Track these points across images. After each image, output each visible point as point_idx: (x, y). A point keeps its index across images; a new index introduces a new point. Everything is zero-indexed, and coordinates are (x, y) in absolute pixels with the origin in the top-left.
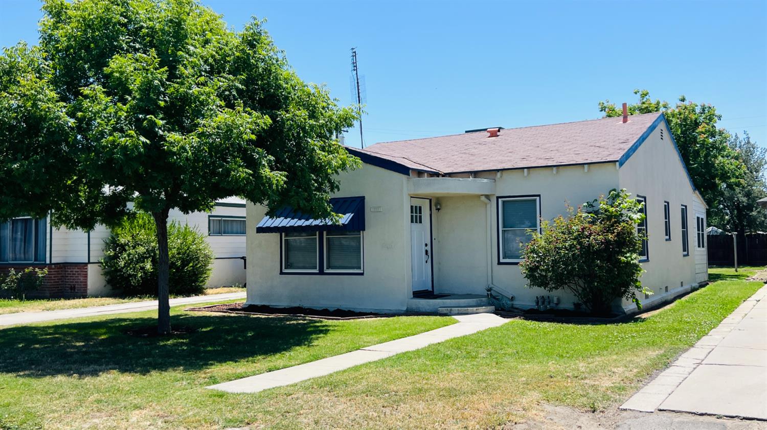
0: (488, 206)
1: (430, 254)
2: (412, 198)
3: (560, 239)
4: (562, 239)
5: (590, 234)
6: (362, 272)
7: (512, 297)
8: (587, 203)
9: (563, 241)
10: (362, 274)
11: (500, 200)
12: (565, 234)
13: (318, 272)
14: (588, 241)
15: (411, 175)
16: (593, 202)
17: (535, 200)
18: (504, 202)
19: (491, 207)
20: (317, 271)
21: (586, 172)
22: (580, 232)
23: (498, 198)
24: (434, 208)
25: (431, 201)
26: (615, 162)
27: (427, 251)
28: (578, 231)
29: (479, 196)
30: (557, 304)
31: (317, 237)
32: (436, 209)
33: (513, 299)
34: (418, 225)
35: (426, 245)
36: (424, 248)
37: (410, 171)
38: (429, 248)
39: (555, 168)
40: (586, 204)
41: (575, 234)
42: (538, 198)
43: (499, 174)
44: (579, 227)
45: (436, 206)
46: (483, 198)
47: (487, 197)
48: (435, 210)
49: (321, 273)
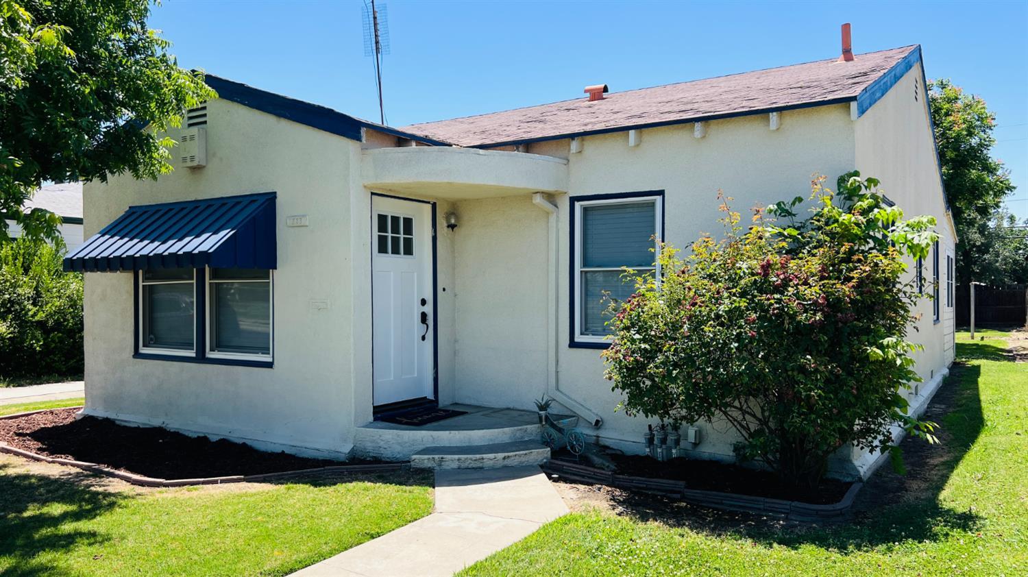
0: (553, 218)
1: (430, 320)
2: (374, 197)
3: (704, 295)
4: (708, 295)
5: (786, 283)
6: (271, 360)
7: (597, 422)
8: (779, 204)
9: (710, 298)
10: (269, 365)
11: (578, 205)
12: (716, 281)
13: (194, 355)
14: (779, 301)
15: (364, 140)
16: (794, 203)
17: (653, 204)
18: (586, 210)
19: (557, 221)
20: (192, 354)
21: (774, 131)
22: (758, 274)
23: (573, 200)
24: (442, 223)
25: (434, 206)
26: (847, 101)
27: (424, 317)
28: (753, 274)
29: (528, 196)
30: (695, 445)
31: (194, 281)
32: (448, 226)
33: (598, 424)
34: (402, 259)
35: (423, 302)
36: (417, 310)
37: (363, 130)
38: (429, 309)
39: (698, 126)
40: (773, 207)
41: (743, 282)
42: (659, 199)
43: (574, 145)
44: (756, 265)
45: (448, 219)
46: (538, 200)
47: (551, 197)
48: (446, 229)
49: (201, 358)
